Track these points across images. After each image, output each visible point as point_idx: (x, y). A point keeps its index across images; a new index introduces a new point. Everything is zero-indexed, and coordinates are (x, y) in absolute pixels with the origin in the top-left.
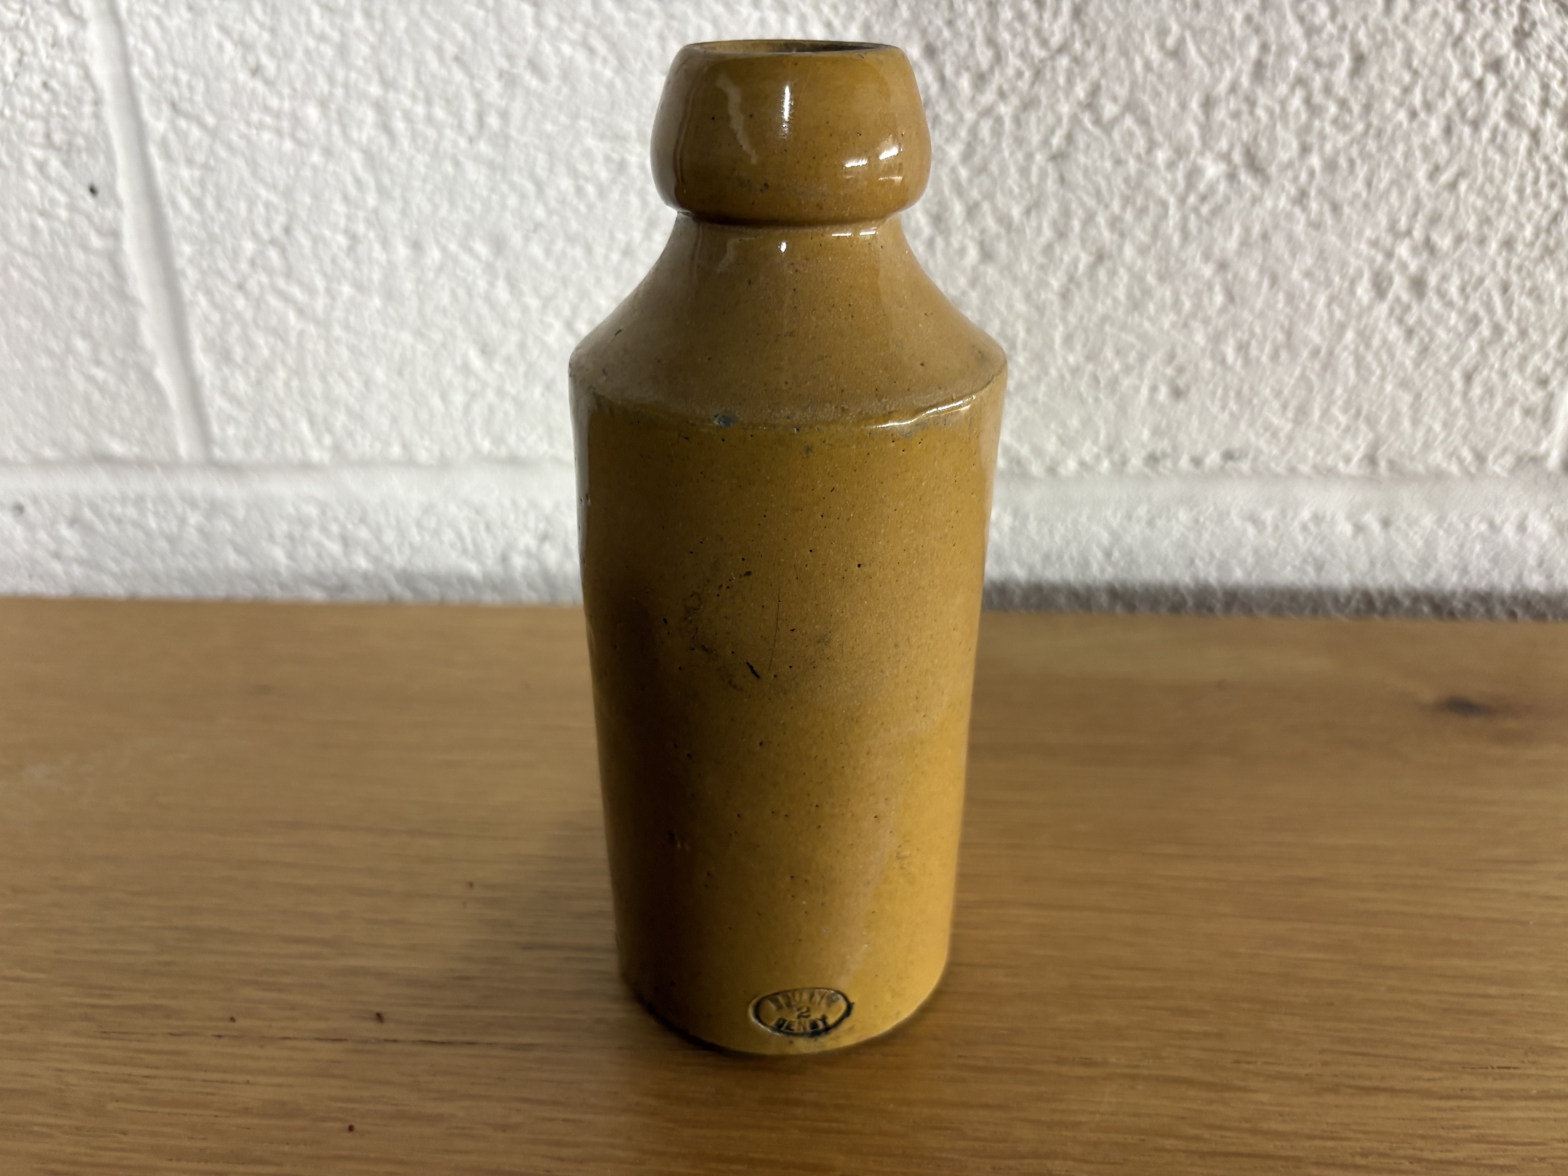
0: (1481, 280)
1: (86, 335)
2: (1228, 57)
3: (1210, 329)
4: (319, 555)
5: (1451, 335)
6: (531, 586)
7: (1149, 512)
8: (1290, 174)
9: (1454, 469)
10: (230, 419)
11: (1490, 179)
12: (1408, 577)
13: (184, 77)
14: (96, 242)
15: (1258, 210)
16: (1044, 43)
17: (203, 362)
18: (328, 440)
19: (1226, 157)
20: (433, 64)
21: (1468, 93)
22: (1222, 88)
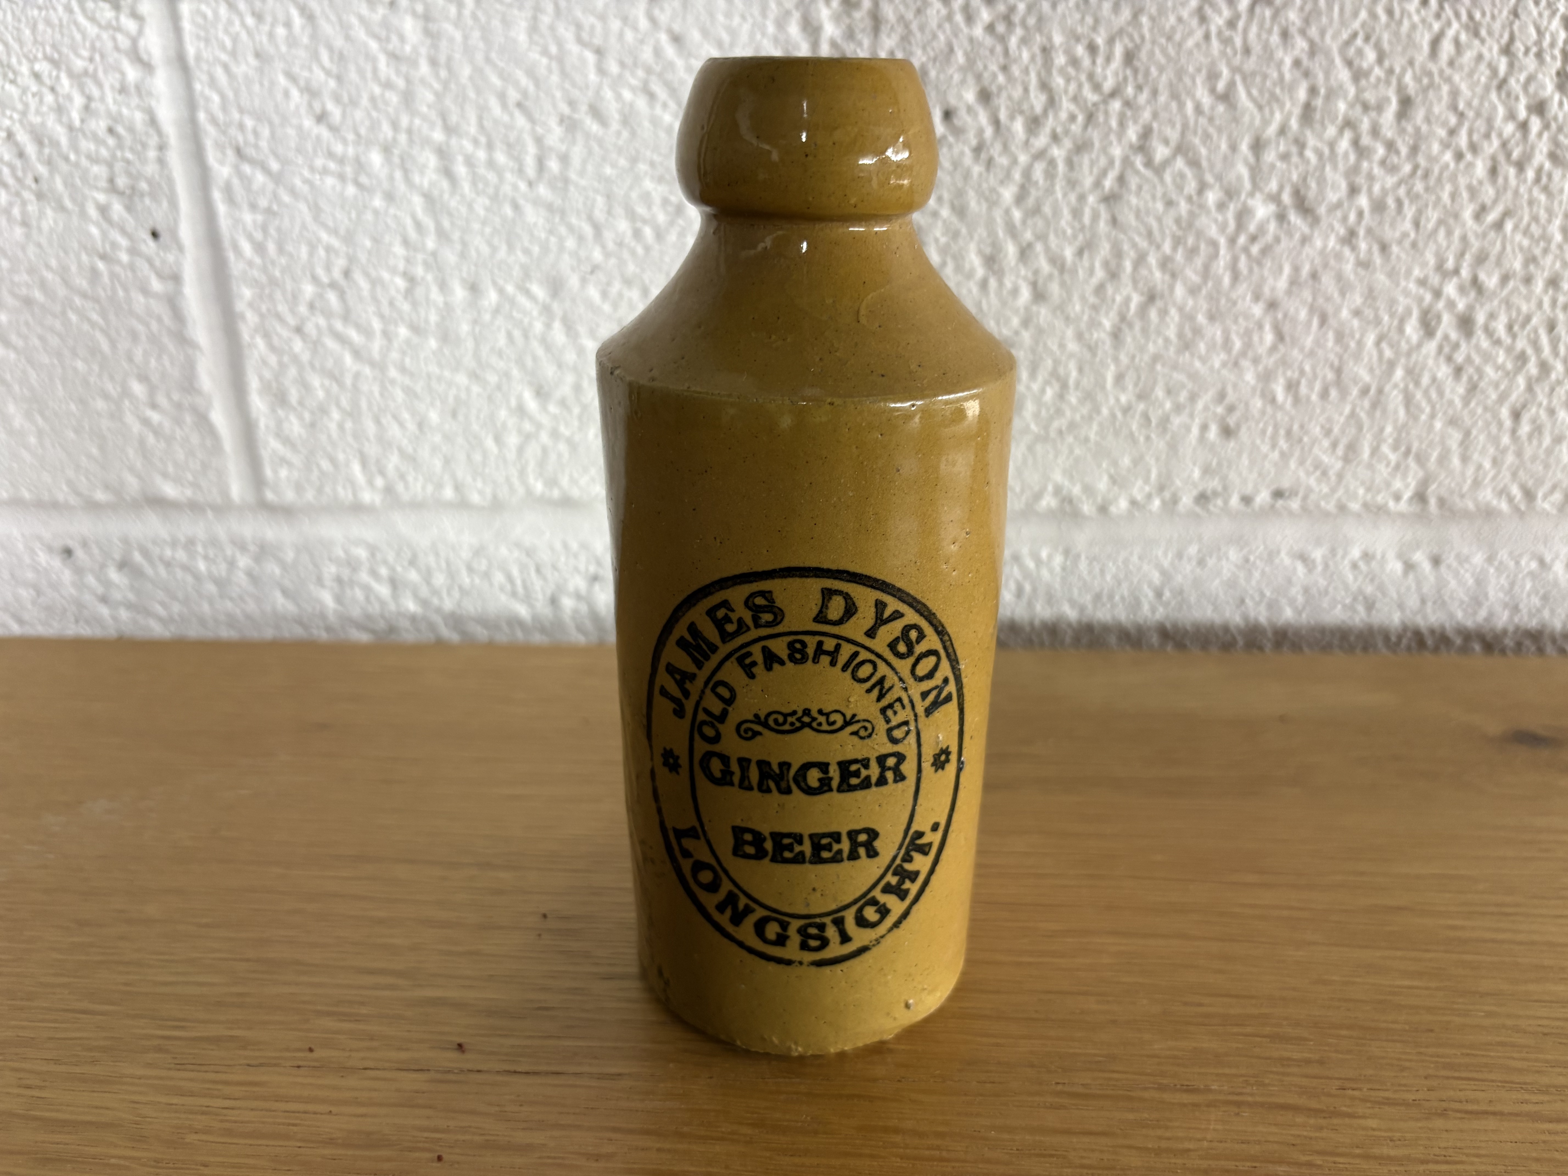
0: (1528, 319)
1: (143, 378)
2: (1277, 100)
3: (1261, 368)
4: (367, 599)
5: (1500, 373)
6: (580, 629)
7: (1199, 551)
8: (1339, 214)
9: (1504, 506)
10: (283, 461)
11: (1535, 218)
12: (1460, 615)
13: (249, 123)
14: (156, 285)
15: (1307, 250)
16: (1097, 87)
17: (258, 404)
18: (379, 482)
19: (1275, 198)
20: (496, 109)
21: (1513, 135)
22: (1272, 130)
